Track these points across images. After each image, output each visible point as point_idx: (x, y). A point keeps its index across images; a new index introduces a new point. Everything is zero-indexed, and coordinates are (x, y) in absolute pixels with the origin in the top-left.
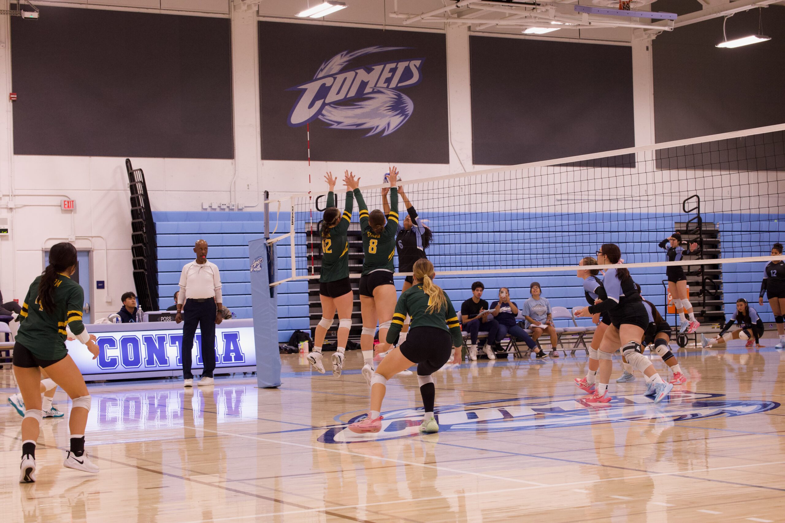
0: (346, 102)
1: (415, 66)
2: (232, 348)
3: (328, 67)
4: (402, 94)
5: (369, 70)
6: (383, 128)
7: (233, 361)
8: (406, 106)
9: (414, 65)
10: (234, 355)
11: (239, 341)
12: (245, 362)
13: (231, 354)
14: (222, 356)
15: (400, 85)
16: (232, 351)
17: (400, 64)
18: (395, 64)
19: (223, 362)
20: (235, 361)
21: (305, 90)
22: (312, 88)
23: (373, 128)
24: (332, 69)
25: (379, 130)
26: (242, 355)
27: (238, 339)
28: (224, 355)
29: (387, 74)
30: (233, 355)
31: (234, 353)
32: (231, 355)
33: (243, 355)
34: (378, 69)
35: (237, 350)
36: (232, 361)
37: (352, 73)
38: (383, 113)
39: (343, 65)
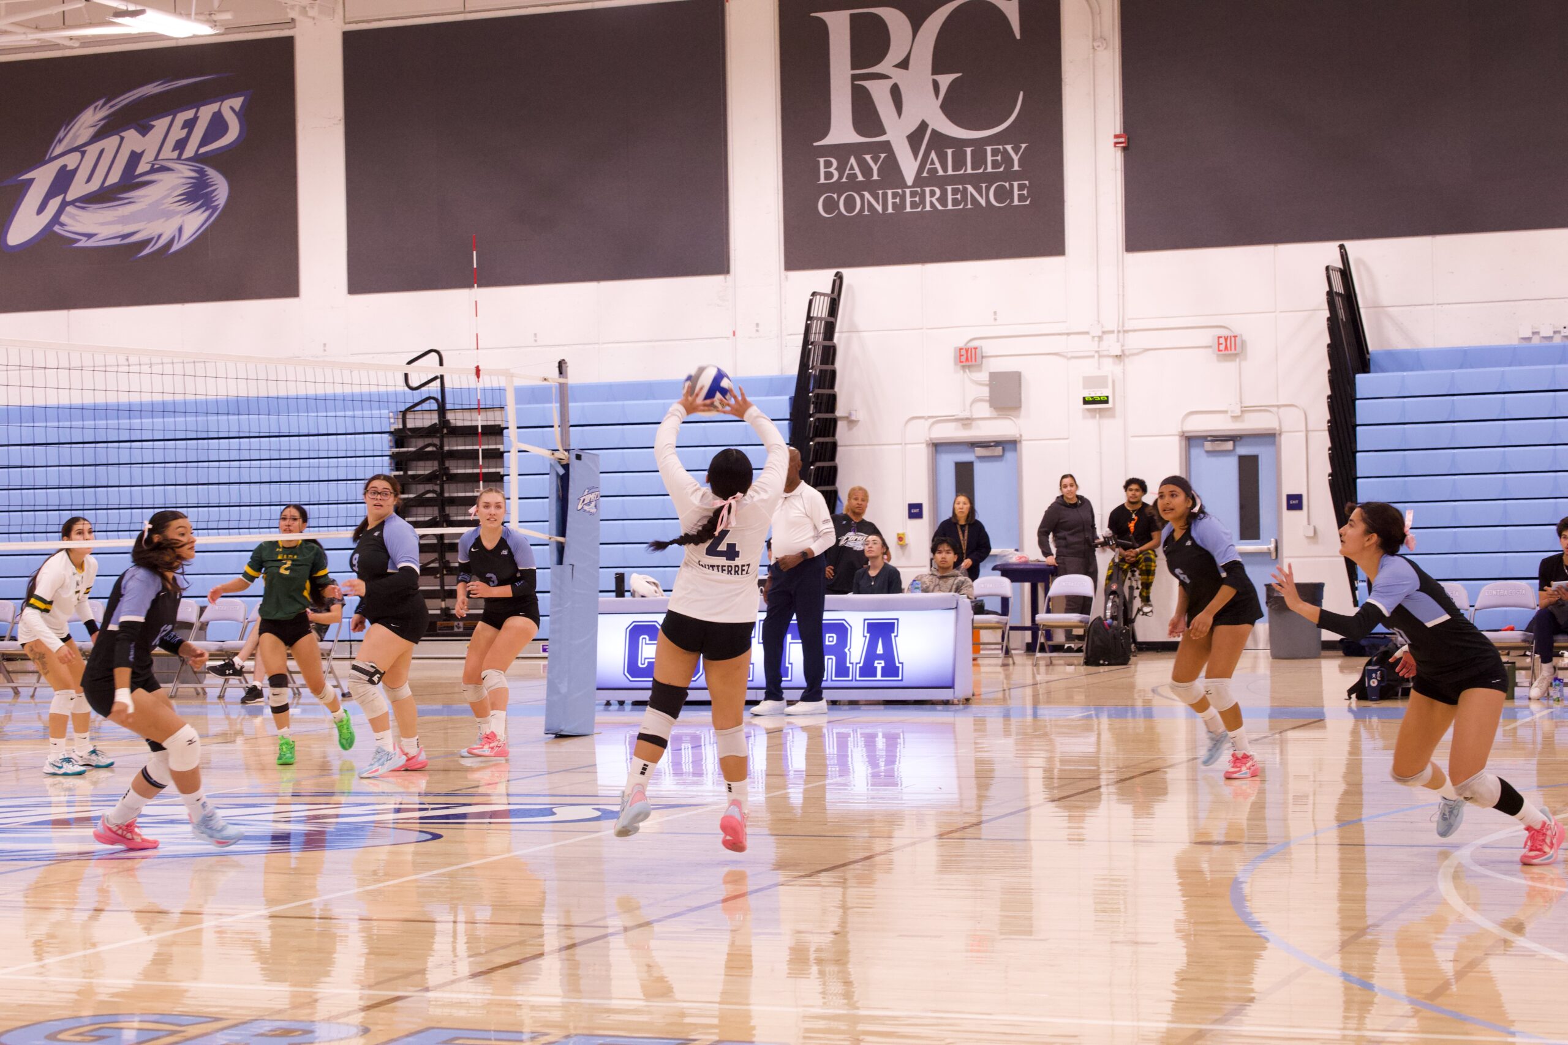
0: (104, 196)
1: (232, 108)
2: (880, 650)
3: (73, 131)
4: (206, 168)
5: (144, 130)
6: (168, 239)
7: (879, 677)
8: (214, 191)
9: (230, 107)
10: (883, 665)
11: (895, 636)
12: (902, 680)
13: (876, 662)
14: (858, 666)
15: (202, 150)
16: (880, 657)
17: (203, 110)
18: (194, 111)
19: (858, 678)
20: (882, 676)
21: (31, 181)
22: (42, 177)
23: (152, 239)
24: (78, 136)
25: (162, 242)
26: (897, 665)
27: (895, 634)
28: (861, 665)
29: (177, 133)
30: (879, 665)
31: (883, 662)
32: (876, 665)
33: (900, 665)
34: (160, 125)
35: (889, 655)
36: (876, 676)
37: (114, 140)
38: (171, 208)
39: (98, 127)
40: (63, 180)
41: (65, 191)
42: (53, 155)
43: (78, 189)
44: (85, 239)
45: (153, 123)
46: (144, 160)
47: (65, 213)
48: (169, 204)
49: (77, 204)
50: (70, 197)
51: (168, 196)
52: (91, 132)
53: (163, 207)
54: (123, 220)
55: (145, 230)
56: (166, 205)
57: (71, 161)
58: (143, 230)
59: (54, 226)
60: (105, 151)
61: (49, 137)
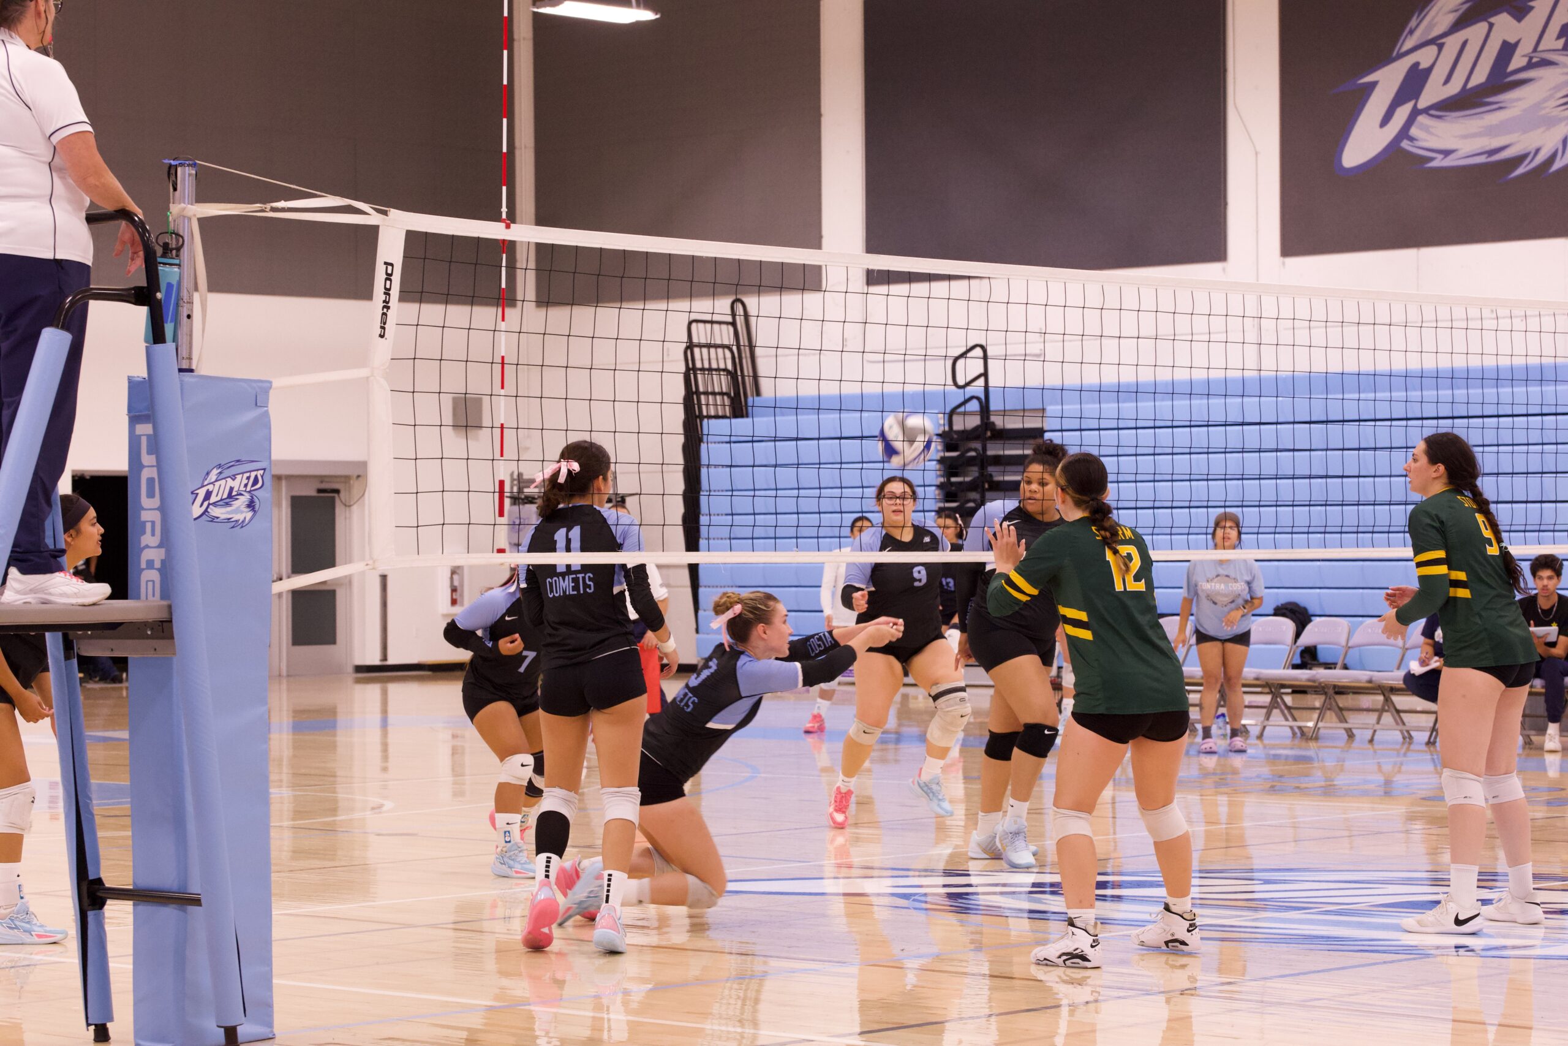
3: (1427, 18)
5: (1519, 13)
6: (1549, 154)
22: (1389, 79)
23: (1527, 155)
24: (1434, 25)
25: (1540, 158)
37: (1481, 28)
38: (1553, 114)
39: (1460, 12)
40: (1416, 80)
41: (1416, 96)
42: (1405, 48)
43: (1433, 92)
44: (1440, 156)
45: (1531, 4)
46: (1519, 52)
47: (1416, 123)
48: (1550, 108)
49: (1432, 112)
50: (1424, 102)
51: (1550, 97)
52: (1451, 19)
53: (1543, 112)
54: (1490, 131)
55: (1518, 143)
56: (1547, 110)
57: (1425, 57)
58: (1518, 142)
59: (1401, 141)
60: (1469, 42)
61: (1397, 27)
